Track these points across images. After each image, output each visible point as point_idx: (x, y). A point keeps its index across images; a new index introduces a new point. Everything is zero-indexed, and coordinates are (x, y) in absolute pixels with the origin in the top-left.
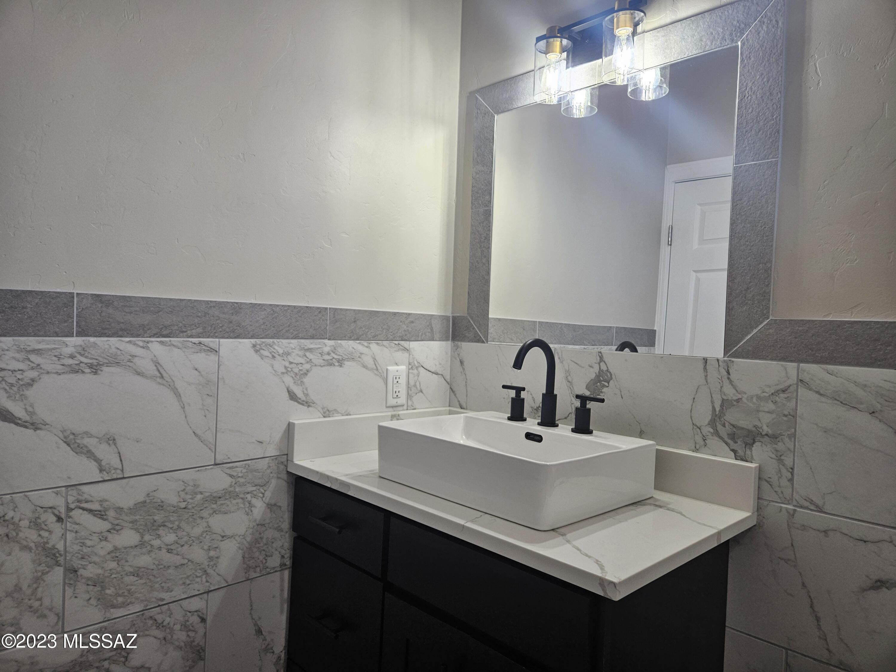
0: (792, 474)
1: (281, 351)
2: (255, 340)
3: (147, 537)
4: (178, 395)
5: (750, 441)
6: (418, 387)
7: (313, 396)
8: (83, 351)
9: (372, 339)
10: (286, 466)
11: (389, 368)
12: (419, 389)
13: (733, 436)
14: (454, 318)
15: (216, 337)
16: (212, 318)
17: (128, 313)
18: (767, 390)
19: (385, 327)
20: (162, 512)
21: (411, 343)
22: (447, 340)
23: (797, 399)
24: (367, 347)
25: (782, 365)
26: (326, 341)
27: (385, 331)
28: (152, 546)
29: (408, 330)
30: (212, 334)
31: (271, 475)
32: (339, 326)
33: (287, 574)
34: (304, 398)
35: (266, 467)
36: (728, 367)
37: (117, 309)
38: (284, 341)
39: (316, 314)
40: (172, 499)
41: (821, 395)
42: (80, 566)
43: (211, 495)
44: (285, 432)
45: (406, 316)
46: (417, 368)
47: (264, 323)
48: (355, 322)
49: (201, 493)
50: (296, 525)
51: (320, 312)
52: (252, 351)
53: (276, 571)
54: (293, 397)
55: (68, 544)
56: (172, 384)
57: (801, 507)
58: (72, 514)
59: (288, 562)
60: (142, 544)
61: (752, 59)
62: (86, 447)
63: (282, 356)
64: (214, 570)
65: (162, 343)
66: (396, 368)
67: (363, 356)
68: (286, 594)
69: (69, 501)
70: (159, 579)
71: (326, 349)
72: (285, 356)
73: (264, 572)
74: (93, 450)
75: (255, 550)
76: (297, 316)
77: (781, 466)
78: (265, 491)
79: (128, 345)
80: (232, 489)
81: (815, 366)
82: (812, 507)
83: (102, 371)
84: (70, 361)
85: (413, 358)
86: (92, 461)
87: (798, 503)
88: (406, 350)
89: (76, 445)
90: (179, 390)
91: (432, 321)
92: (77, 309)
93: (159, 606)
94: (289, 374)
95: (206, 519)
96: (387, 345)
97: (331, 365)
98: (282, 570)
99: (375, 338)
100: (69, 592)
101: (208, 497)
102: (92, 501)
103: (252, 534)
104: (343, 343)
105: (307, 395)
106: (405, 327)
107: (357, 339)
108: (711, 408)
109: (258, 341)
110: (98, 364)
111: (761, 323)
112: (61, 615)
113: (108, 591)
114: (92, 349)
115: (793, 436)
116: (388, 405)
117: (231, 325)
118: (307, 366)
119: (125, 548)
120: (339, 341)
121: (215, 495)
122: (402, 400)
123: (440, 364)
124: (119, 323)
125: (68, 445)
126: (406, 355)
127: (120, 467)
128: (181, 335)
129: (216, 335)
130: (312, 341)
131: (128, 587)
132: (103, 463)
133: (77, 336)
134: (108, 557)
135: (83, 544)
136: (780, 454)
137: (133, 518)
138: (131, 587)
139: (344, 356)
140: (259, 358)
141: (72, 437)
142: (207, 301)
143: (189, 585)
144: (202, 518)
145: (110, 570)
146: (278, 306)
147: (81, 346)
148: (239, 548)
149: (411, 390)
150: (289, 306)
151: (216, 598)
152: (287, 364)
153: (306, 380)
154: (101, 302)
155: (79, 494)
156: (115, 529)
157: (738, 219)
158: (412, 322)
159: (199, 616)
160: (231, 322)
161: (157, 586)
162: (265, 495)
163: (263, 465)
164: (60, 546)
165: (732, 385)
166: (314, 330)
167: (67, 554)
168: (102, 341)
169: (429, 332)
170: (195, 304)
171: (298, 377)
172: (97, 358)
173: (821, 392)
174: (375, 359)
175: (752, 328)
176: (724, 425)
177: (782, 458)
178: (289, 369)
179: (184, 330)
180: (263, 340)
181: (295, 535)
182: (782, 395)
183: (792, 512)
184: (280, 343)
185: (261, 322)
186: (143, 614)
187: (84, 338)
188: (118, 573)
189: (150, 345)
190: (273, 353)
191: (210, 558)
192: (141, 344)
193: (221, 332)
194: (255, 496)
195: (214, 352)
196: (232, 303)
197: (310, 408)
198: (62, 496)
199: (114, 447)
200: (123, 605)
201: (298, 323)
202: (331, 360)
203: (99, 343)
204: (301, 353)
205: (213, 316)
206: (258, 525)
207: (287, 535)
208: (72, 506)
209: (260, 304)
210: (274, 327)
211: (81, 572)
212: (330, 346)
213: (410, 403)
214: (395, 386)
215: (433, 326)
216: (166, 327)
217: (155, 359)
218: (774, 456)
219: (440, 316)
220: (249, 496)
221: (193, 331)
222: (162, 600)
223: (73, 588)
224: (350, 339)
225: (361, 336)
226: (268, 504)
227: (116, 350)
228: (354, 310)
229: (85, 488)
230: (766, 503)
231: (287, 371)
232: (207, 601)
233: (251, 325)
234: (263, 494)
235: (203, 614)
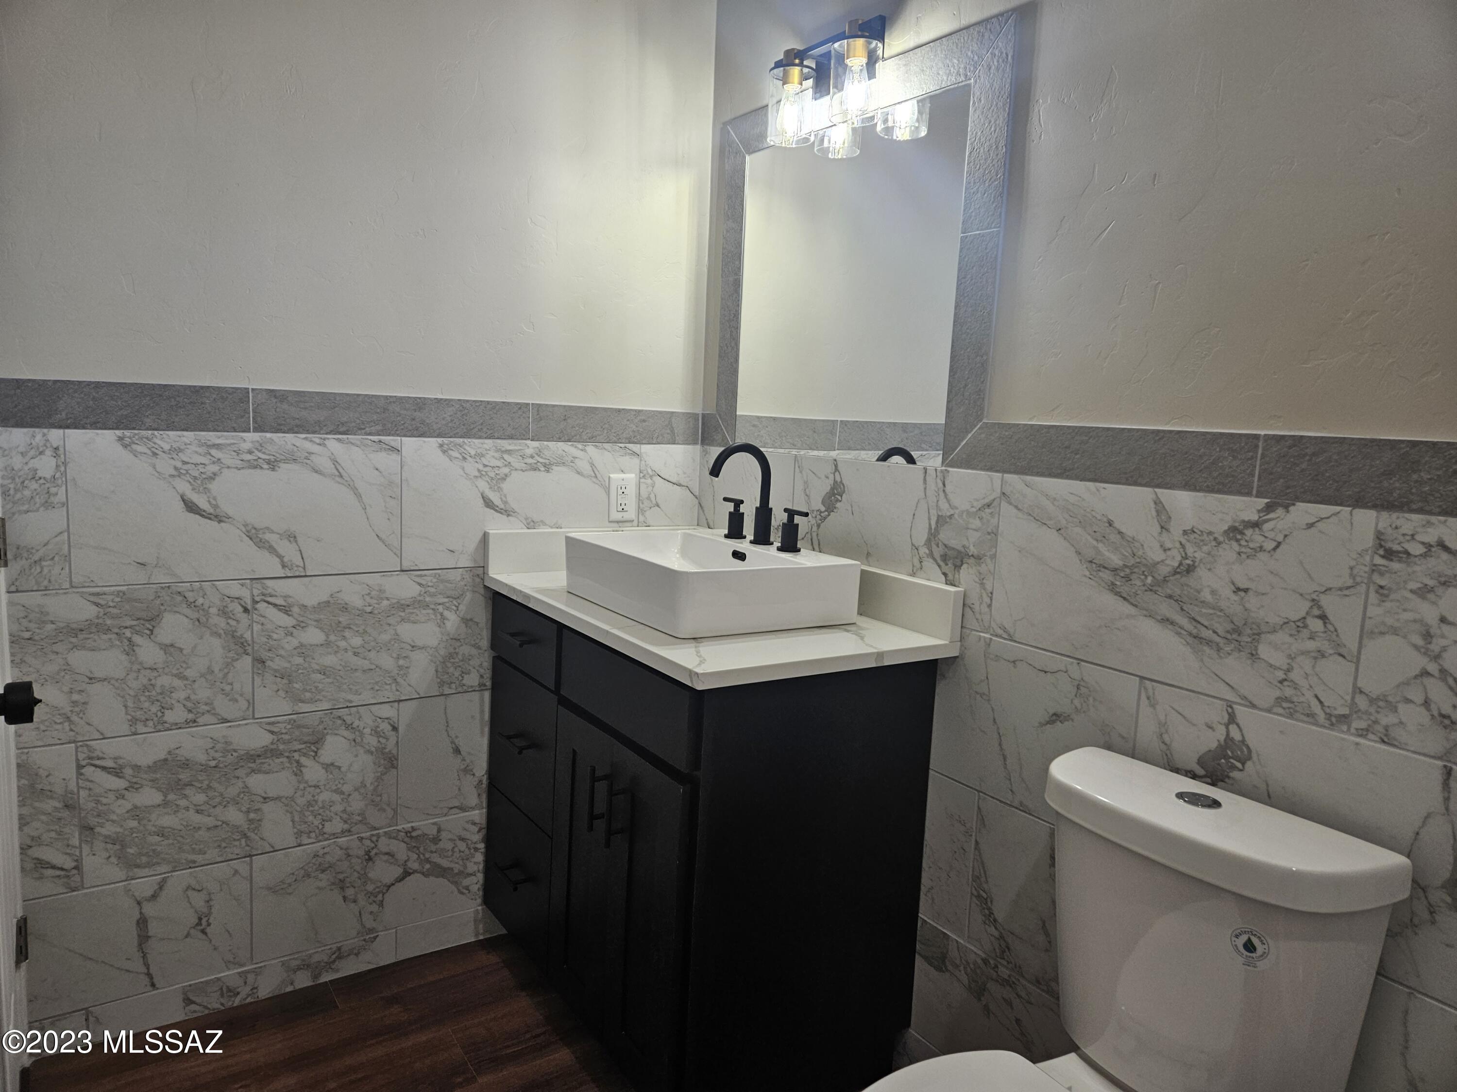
0: (991, 600)
1: (473, 453)
2: (442, 439)
3: (332, 638)
4: (359, 496)
5: (959, 563)
6: (653, 499)
7: (513, 505)
8: (260, 447)
9: (588, 440)
10: (483, 580)
11: (611, 476)
12: (654, 502)
13: (945, 558)
14: (704, 416)
15: (398, 435)
16: (391, 414)
17: (303, 408)
18: (975, 504)
19: (607, 426)
20: (346, 613)
21: (643, 446)
22: (695, 443)
23: (999, 515)
24: (582, 450)
25: (989, 476)
26: (528, 442)
27: (605, 432)
28: (338, 647)
29: (638, 431)
30: (392, 432)
31: (466, 588)
32: (544, 424)
33: (487, 695)
34: (502, 506)
35: (459, 578)
36: (944, 478)
37: (292, 404)
38: (476, 441)
39: (515, 410)
40: (357, 602)
41: (1019, 509)
42: (267, 658)
43: (398, 602)
44: (480, 542)
45: (634, 413)
46: (651, 477)
47: (452, 421)
48: (565, 420)
49: (388, 599)
50: (494, 644)
51: (520, 408)
52: (440, 453)
53: (474, 691)
54: (488, 504)
55: (255, 636)
56: (351, 484)
57: (996, 636)
58: (258, 606)
59: (489, 684)
60: (327, 644)
61: (983, 102)
62: (268, 542)
63: (475, 458)
64: (405, 680)
65: (339, 440)
66: (622, 476)
67: (576, 461)
68: (487, 716)
69: (254, 594)
70: (346, 681)
71: (529, 452)
72: (478, 458)
73: (460, 689)
74: (275, 546)
75: (449, 665)
76: (491, 412)
77: (983, 591)
78: (459, 604)
79: (304, 441)
80: (421, 598)
81: (1015, 476)
82: (1005, 636)
83: (279, 467)
84: (248, 457)
85: (646, 466)
86: (274, 556)
87: (994, 631)
88: (635, 454)
89: (259, 540)
90: (360, 490)
91: (673, 420)
92: (253, 405)
93: (347, 707)
94: (484, 478)
95: (394, 626)
96: (610, 449)
97: (535, 470)
98: (482, 690)
99: (592, 439)
100: (258, 680)
101: (395, 604)
102: (276, 596)
103: (445, 648)
104: (551, 444)
105: (505, 503)
106: (634, 427)
107: (569, 441)
108: (927, 525)
109: (446, 440)
110: (276, 461)
111: (975, 426)
112: (251, 701)
113: (295, 685)
114: (268, 444)
115: (994, 557)
116: (610, 520)
117: (413, 422)
118: (506, 470)
119: (311, 645)
120: (545, 443)
121: (403, 602)
122: (631, 514)
123: (685, 473)
124: (294, 419)
125: (251, 539)
126: (636, 460)
127: (302, 564)
128: (359, 432)
129: (398, 432)
130: (510, 441)
131: (316, 684)
132: (285, 560)
133: (254, 432)
134: (295, 652)
135: (269, 637)
136: (982, 577)
137: (317, 616)
138: (319, 685)
139: (551, 459)
140: (447, 459)
141: (253, 531)
142: (386, 397)
143: (377, 690)
144: (390, 625)
145: (297, 665)
146: (468, 401)
147: (258, 442)
148: (432, 661)
149: (643, 503)
150: (481, 401)
151: (408, 709)
152: (481, 467)
153: (504, 486)
154: (275, 397)
155: (263, 588)
156: (300, 625)
157: (961, 301)
158: (644, 421)
159: (389, 724)
160: (414, 419)
161: (345, 687)
162: (460, 609)
163: (455, 576)
164: (248, 635)
165: (946, 498)
166: (513, 428)
167: (255, 645)
168: (279, 437)
169: (668, 434)
170: (374, 399)
171: (495, 482)
172: (274, 454)
173: (1020, 507)
174: (592, 465)
175: (968, 432)
176: (938, 546)
177: (984, 581)
178: (484, 473)
179: (362, 427)
180: (452, 439)
181: (494, 654)
182: (987, 511)
183: (988, 641)
184: (472, 443)
185: (449, 419)
186: (331, 713)
187: (260, 434)
188: (305, 669)
189: (326, 442)
190: (463, 454)
191: (399, 667)
192: (318, 441)
193: (402, 429)
194: (448, 608)
195: (396, 451)
196: (414, 398)
197: (510, 518)
198: (247, 588)
199: (294, 544)
200: (311, 701)
201: (492, 421)
202: (536, 463)
203: (274, 439)
204: (497, 455)
205: (393, 413)
206: (452, 639)
207: (486, 654)
208: (257, 599)
209: (446, 400)
210: (464, 425)
211: (269, 663)
212: (534, 448)
213: (641, 518)
214: (619, 497)
215: (674, 425)
216: (343, 424)
217: (333, 457)
218: (977, 580)
219: (683, 413)
220: (440, 608)
221: (372, 428)
222: (351, 702)
223: (261, 678)
224: (559, 440)
225: (573, 437)
226: (462, 619)
227: (292, 447)
228: (565, 406)
229: (269, 583)
230: (968, 632)
231: (481, 475)
232: (398, 710)
233: (437, 423)
234: (457, 607)
235: (395, 723)
